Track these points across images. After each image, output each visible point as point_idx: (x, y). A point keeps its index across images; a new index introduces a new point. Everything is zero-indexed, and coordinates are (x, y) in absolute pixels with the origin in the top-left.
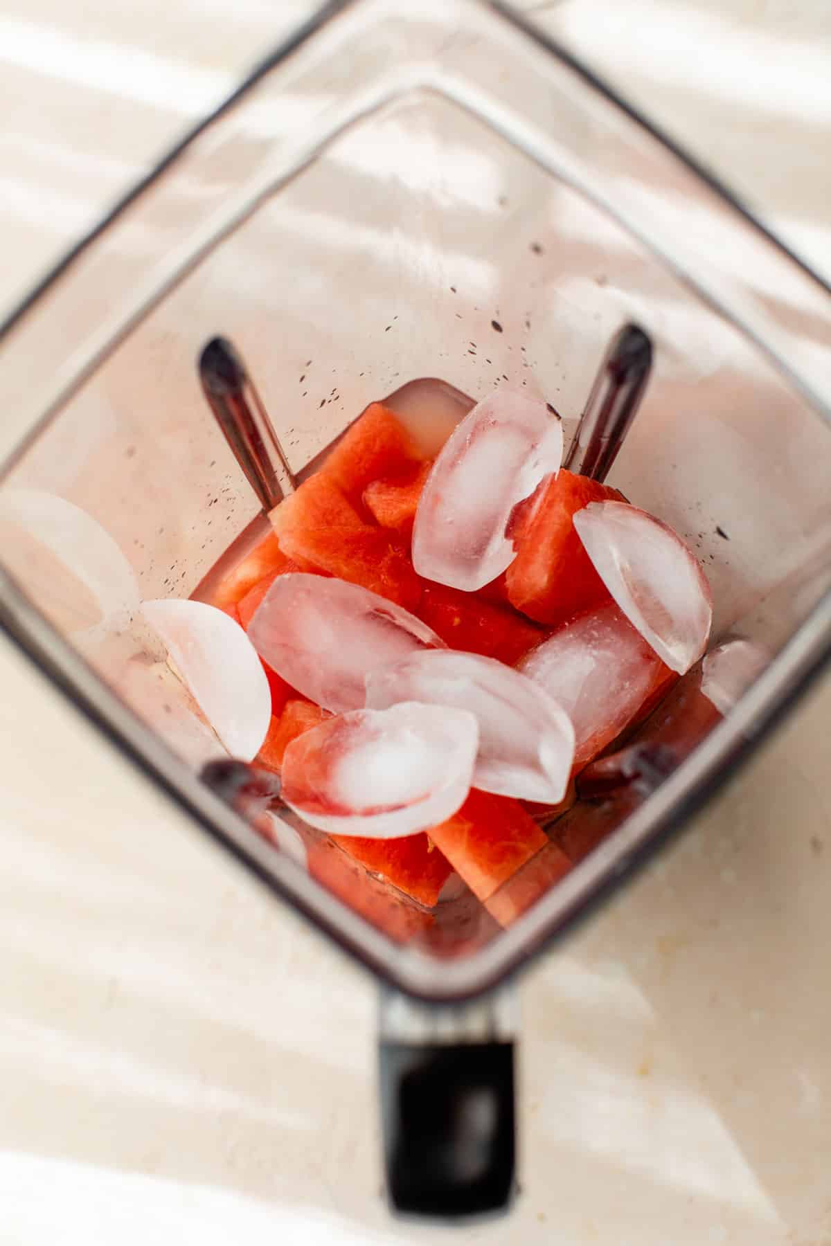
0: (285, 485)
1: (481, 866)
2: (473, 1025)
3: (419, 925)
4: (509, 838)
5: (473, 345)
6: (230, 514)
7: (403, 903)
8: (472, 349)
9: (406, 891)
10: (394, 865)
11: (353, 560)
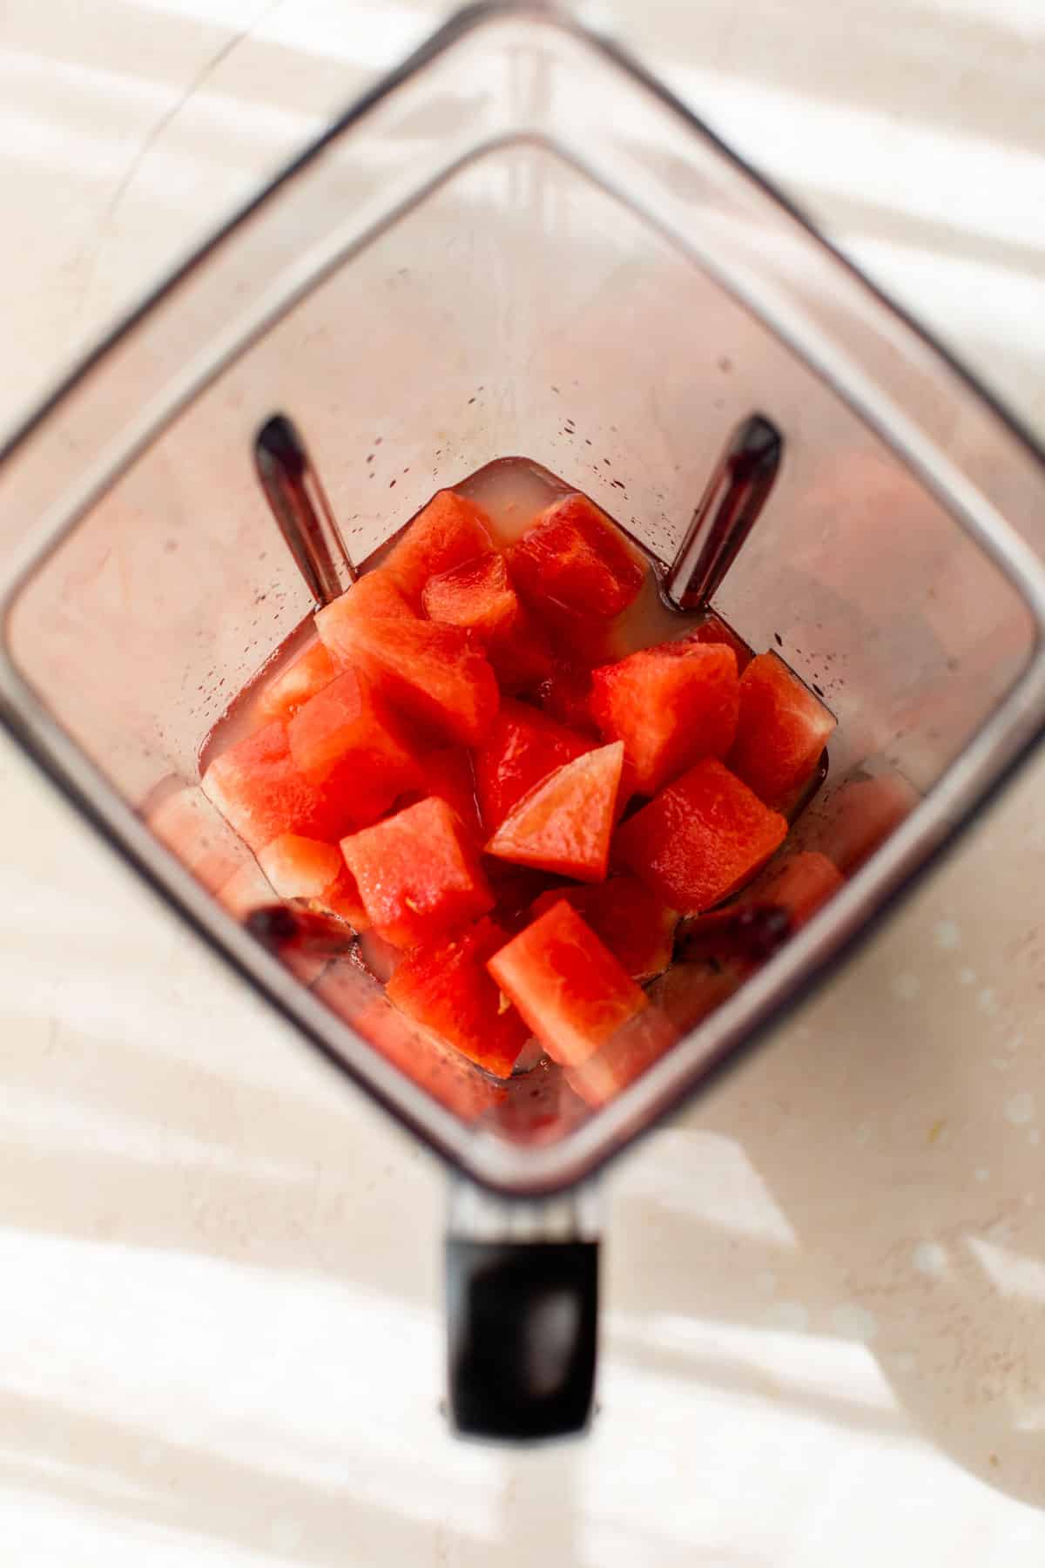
0: (345, 580)
1: (576, 1027)
2: (554, 1223)
3: (490, 1104)
4: (607, 997)
5: (571, 423)
6: (279, 612)
7: (470, 1075)
8: (569, 426)
9: (476, 1060)
10: (462, 1030)
11: (422, 657)
